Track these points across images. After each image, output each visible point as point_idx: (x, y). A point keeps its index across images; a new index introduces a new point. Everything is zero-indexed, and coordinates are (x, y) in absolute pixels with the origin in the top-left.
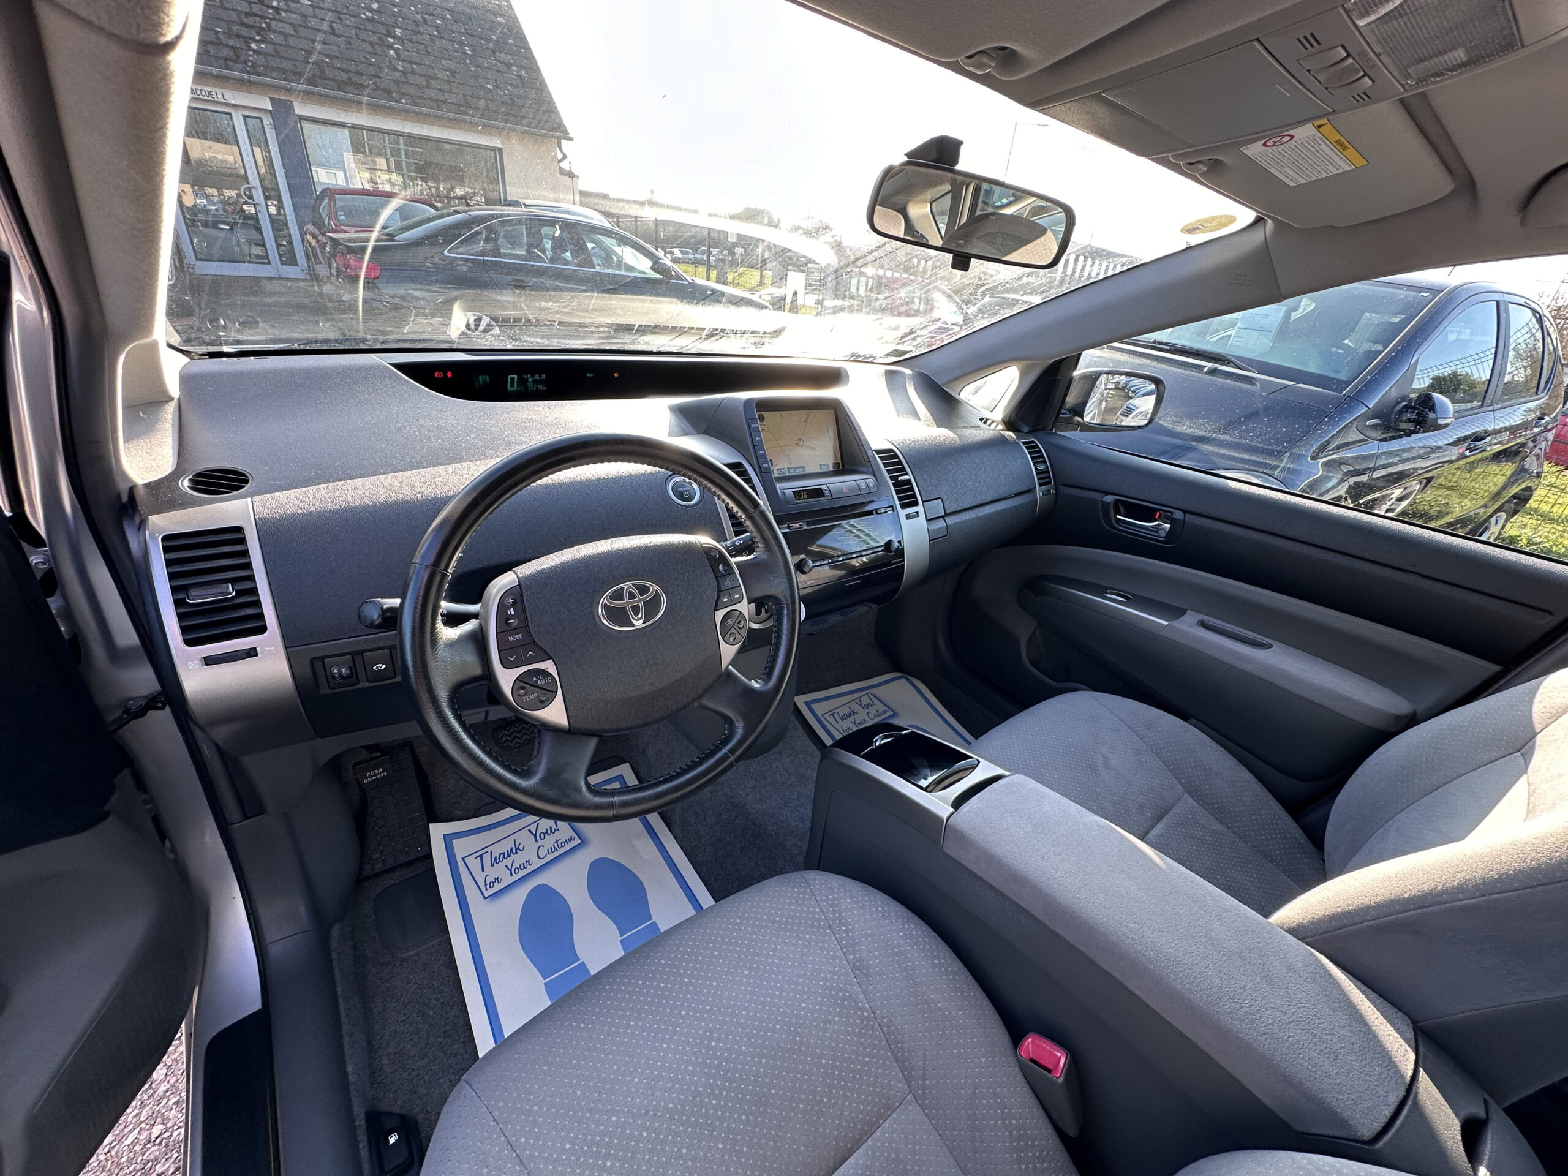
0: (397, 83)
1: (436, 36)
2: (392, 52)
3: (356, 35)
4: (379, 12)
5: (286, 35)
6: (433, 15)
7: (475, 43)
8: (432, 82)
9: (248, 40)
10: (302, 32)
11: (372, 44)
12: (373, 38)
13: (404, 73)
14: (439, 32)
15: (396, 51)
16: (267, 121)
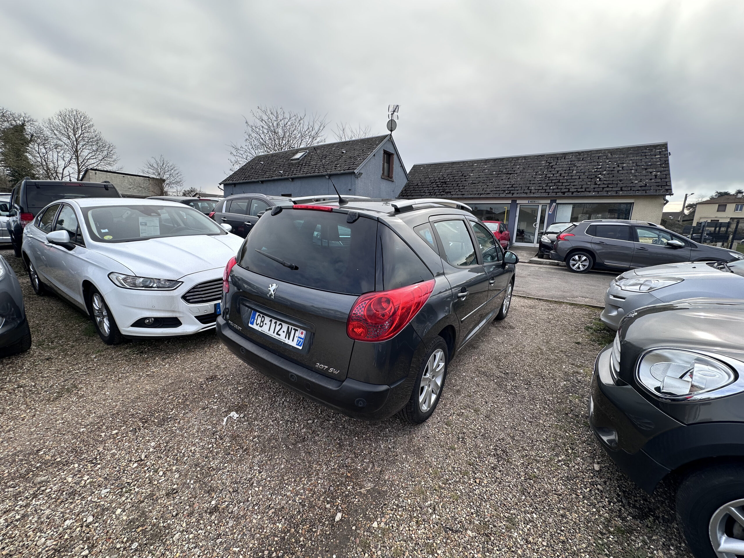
0: (594, 188)
1: (620, 170)
2: (598, 179)
3: (588, 177)
4: (600, 168)
5: (563, 183)
6: (623, 163)
7: (638, 168)
8: (609, 185)
9: (550, 187)
10: (569, 181)
11: (591, 179)
12: (593, 176)
13: (599, 185)
14: (623, 168)
15: (600, 179)
16: (548, 206)
